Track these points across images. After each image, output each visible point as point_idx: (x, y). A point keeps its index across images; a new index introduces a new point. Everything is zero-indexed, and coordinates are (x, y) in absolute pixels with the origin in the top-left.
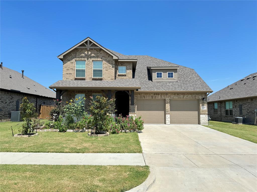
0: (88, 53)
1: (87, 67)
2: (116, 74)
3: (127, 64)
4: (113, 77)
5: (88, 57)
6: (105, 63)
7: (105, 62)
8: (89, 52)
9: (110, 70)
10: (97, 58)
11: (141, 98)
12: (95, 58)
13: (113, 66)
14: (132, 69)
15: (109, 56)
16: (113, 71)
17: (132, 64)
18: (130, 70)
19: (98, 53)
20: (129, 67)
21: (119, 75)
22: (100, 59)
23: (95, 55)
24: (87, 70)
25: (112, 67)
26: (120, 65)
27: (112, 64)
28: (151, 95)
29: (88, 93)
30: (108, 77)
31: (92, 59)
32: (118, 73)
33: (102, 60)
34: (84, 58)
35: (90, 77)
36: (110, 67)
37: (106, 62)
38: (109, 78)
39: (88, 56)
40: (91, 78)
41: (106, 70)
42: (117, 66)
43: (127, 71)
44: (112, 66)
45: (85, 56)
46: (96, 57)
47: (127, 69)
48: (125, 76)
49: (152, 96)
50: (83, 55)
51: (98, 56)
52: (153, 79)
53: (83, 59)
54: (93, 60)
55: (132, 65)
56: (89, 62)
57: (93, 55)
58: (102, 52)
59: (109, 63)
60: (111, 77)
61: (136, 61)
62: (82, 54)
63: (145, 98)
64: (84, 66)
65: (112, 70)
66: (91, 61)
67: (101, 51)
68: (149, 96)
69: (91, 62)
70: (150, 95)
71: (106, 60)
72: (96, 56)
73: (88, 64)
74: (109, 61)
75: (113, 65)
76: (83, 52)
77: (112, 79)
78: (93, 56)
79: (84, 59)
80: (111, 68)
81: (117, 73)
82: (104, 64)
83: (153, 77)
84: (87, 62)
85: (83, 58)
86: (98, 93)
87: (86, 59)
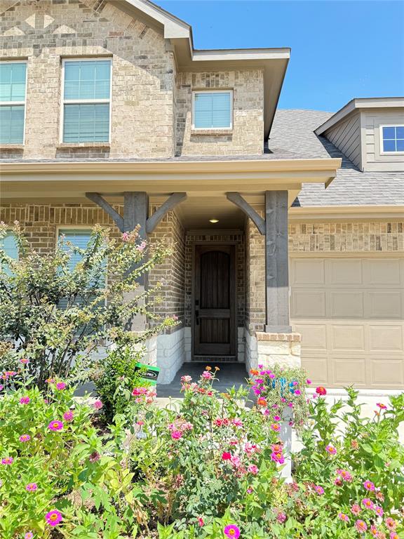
0: (39, 22)
1: (35, 92)
2: (183, 130)
3: (237, 78)
4: (166, 139)
5: (42, 41)
6: (125, 68)
7: (125, 62)
8: (46, 16)
9: (147, 103)
10: (85, 44)
11: (312, 249)
12: (74, 44)
13: (162, 82)
14: (262, 103)
15: (143, 33)
16: (167, 107)
17: (261, 79)
18: (250, 108)
19: (91, 16)
20: (247, 95)
21: (197, 137)
22: (100, 50)
23: (74, 32)
24: (32, 106)
25: (159, 87)
26: (203, 85)
27: (158, 69)
28: (371, 232)
29: (34, 222)
30: (139, 140)
31: (60, 51)
32: (191, 128)
33: (108, 52)
34: (20, 46)
35: (48, 138)
36: (151, 88)
37: (128, 63)
38: (143, 144)
39: (42, 37)
40: (50, 146)
41: (128, 103)
42: (187, 90)
43: (238, 113)
44: (158, 82)
45: (25, 37)
46: (80, 40)
47: (237, 105)
48: (229, 137)
49: (378, 238)
50: (17, 32)
51: (90, 35)
52: (365, 159)
53: (14, 52)
54: (62, 57)
55: (262, 85)
56: (43, 67)
57: (63, 30)
58: (111, 12)
59: (144, 67)
60: (153, 139)
61: (286, 55)
62: (11, 30)
63: (337, 249)
64: (18, 89)
65: (160, 102)
66: (56, 60)
67: (103, 6)
68: (361, 238)
69: (51, 65)
70: (367, 230)
71: (128, 53)
72: (80, 35)
73: (36, 78)
74: (144, 57)
75: (167, 75)
76: (17, 19)
77: (159, 150)
78: (63, 36)
79: (19, 53)
80: (155, 89)
81: (187, 123)
82: (116, 74)
83: (365, 149)
84: (30, 66)
85: (13, 50)
86: (85, 222)
87: (29, 52)
